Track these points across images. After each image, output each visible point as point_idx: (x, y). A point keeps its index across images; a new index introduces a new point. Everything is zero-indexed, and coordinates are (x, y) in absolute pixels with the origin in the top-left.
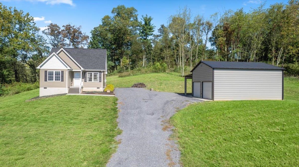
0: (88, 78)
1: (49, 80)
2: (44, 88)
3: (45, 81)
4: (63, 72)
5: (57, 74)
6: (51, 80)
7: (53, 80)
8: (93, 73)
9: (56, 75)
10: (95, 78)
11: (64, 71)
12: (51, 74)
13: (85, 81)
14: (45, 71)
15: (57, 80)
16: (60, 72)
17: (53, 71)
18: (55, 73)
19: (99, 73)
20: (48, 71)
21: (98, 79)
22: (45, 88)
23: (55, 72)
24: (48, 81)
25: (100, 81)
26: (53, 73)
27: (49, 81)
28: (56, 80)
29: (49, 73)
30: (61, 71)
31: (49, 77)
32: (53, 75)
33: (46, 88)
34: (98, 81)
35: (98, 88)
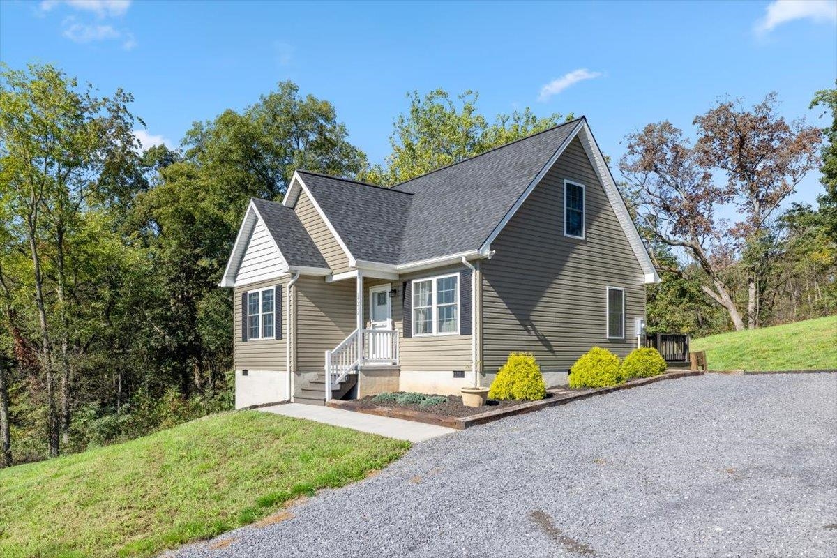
0: (418, 312)
1: (251, 335)
3: (243, 341)
4: (279, 291)
5: (267, 302)
6: (254, 334)
7: (258, 334)
8: (434, 280)
9: (263, 308)
10: (445, 314)
11: (282, 286)
12: (255, 305)
13: (407, 334)
14: (243, 295)
15: (268, 334)
16: (273, 291)
17: (259, 293)
18: (263, 299)
19: (458, 275)
20: (248, 294)
23: (264, 292)
24: (248, 338)
25: (466, 330)
26: (259, 300)
27: (250, 340)
28: (263, 333)
29: (250, 301)
30: (276, 288)
31: (250, 321)
32: (258, 309)
33: (246, 373)
34: (455, 330)
35: (459, 374)
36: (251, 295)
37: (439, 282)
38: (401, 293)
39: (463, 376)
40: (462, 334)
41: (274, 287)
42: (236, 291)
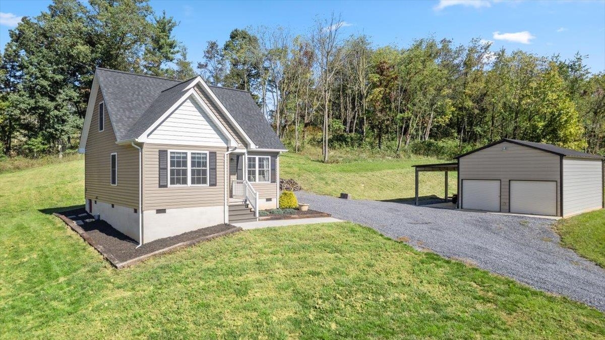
1: (172, 183)
2: (155, 211)
3: (160, 186)
4: (213, 155)
5: (198, 162)
6: (178, 182)
7: (185, 182)
8: (257, 158)
9: (193, 164)
10: (262, 173)
11: (217, 152)
12: (179, 161)
14: (160, 151)
15: (199, 182)
16: (206, 154)
17: (186, 153)
18: (192, 158)
19: (270, 157)
20: (169, 151)
21: (268, 175)
22: (160, 211)
23: (192, 153)
24: (169, 185)
25: (273, 181)
26: (186, 158)
27: (173, 186)
28: (193, 182)
29: (171, 157)
30: (210, 153)
31: (172, 172)
32: (185, 164)
33: (163, 211)
34: (268, 180)
35: (269, 200)
36: (171, 153)
37: (259, 159)
38: (235, 161)
39: (271, 200)
40: (271, 183)
41: (208, 152)
42: (145, 146)
